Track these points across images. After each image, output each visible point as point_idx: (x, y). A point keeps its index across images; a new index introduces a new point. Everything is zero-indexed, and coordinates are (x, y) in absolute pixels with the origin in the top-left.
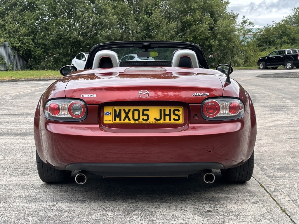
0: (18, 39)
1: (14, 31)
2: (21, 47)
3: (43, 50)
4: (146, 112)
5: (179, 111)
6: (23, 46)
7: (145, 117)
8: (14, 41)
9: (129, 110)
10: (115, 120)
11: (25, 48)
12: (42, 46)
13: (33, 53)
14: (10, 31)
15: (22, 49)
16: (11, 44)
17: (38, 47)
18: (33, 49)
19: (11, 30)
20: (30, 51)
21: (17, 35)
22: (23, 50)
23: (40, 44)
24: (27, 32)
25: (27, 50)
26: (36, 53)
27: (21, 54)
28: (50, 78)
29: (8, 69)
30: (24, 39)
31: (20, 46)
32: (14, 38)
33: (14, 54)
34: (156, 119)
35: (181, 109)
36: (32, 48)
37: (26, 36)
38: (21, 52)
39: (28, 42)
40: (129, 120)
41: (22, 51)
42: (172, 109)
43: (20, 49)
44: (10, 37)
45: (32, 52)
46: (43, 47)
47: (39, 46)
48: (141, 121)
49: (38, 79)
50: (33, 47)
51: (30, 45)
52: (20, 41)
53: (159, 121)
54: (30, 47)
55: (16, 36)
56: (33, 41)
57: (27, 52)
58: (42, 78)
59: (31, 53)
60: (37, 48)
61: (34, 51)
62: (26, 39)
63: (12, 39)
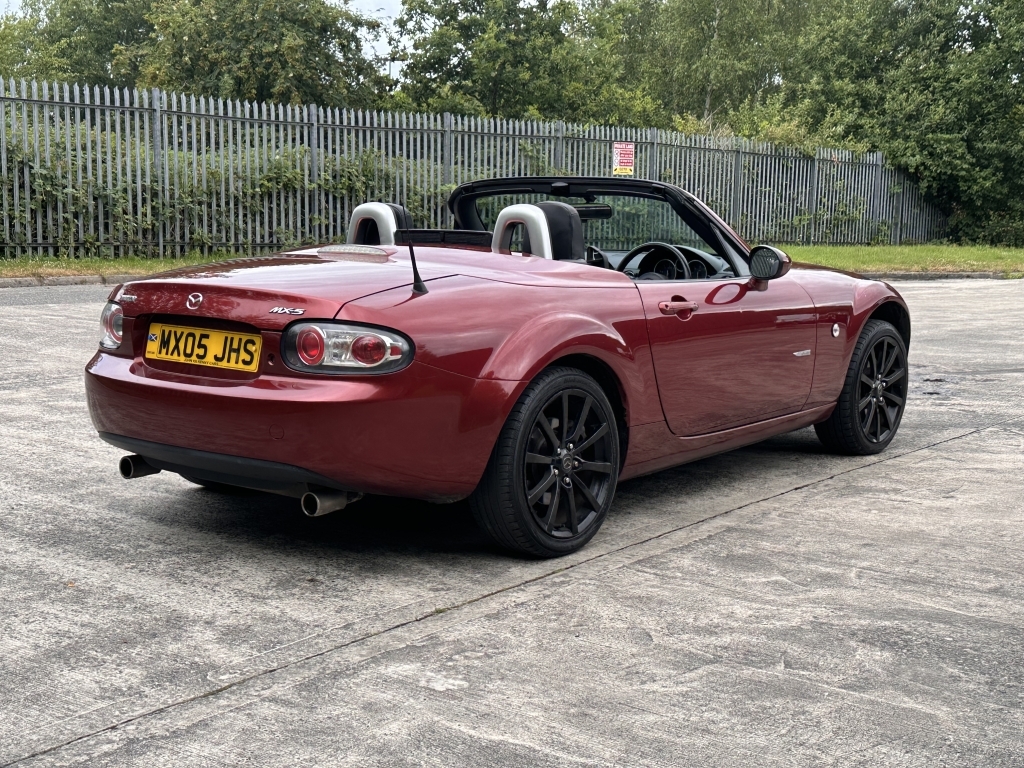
0: (917, 142)
1: (909, 117)
2: (926, 168)
3: (1000, 175)
4: (204, 341)
5: (253, 343)
6: (931, 165)
7: (201, 352)
8: (906, 149)
9: (182, 333)
10: (160, 353)
11: (936, 171)
12: (996, 161)
13: (963, 186)
14: (896, 117)
15: (927, 173)
16: (895, 157)
17: (983, 167)
18: (963, 173)
19: (898, 114)
20: (953, 179)
21: (916, 129)
22: (933, 177)
23: (992, 156)
24: (951, 118)
25: (943, 177)
26: (975, 188)
27: (923, 192)
28: (943, 272)
29: (873, 239)
30: (937, 141)
31: (923, 164)
32: (907, 138)
33: (897, 190)
34: (216, 358)
35: (258, 341)
36: (962, 169)
37: (947, 129)
38: (924, 184)
39: (949, 152)
40: (179, 355)
41: (928, 181)
42: (245, 338)
43: (921, 173)
44: (894, 135)
45: (961, 184)
46: (1001, 165)
47: (986, 162)
48: (194, 360)
49: (902, 273)
50: (966, 166)
51: (958, 159)
52: (923, 148)
53: (219, 363)
54: (954, 168)
55: (913, 132)
56: (970, 148)
57: (945, 185)
58: (915, 269)
59: (959, 187)
60: (977, 169)
61: (969, 181)
62: (943, 141)
63: (898, 143)
